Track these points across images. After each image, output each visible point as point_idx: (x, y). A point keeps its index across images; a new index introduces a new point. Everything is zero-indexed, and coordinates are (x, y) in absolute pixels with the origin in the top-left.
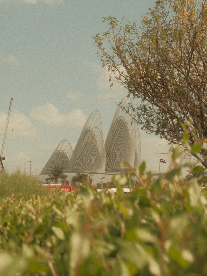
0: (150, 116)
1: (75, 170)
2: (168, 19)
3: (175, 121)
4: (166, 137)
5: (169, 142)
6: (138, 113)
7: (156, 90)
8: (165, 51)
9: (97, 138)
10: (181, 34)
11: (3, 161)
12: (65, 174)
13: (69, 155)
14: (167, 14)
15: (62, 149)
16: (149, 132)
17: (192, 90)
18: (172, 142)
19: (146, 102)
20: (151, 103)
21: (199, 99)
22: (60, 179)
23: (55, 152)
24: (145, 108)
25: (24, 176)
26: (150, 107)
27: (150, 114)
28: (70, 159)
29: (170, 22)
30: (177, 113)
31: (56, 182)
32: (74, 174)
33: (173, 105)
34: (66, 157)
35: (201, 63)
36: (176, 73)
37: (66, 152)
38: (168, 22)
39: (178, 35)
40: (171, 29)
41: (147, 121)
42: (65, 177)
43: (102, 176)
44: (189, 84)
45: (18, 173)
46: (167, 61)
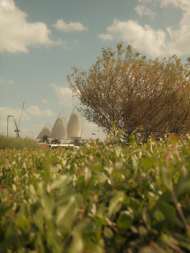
0: (90, 114)
1: (53, 137)
2: (101, 70)
3: (101, 117)
4: (97, 124)
5: (98, 126)
6: (85, 112)
7: (94, 102)
8: (99, 84)
9: (63, 123)
10: (106, 77)
11: (19, 132)
12: (49, 139)
13: (50, 130)
14: (100, 68)
15: (47, 127)
16: (90, 121)
17: (110, 103)
18: (100, 126)
19: (89, 107)
20: (91, 108)
21: (113, 107)
22: (45, 141)
23: (44, 128)
24: (88, 110)
25: (30, 140)
26: (90, 110)
27: (90, 113)
28: (50, 132)
29: (101, 72)
30: (103, 113)
31: (44, 143)
32: (52, 139)
33: (101, 109)
34: (49, 131)
35: (114, 91)
36: (103, 94)
37: (49, 128)
38: (100, 72)
39: (105, 78)
40: (102, 74)
41: (89, 116)
42: (49, 140)
43: (65, 140)
44: (109, 100)
45: (27, 138)
46: (99, 89)
